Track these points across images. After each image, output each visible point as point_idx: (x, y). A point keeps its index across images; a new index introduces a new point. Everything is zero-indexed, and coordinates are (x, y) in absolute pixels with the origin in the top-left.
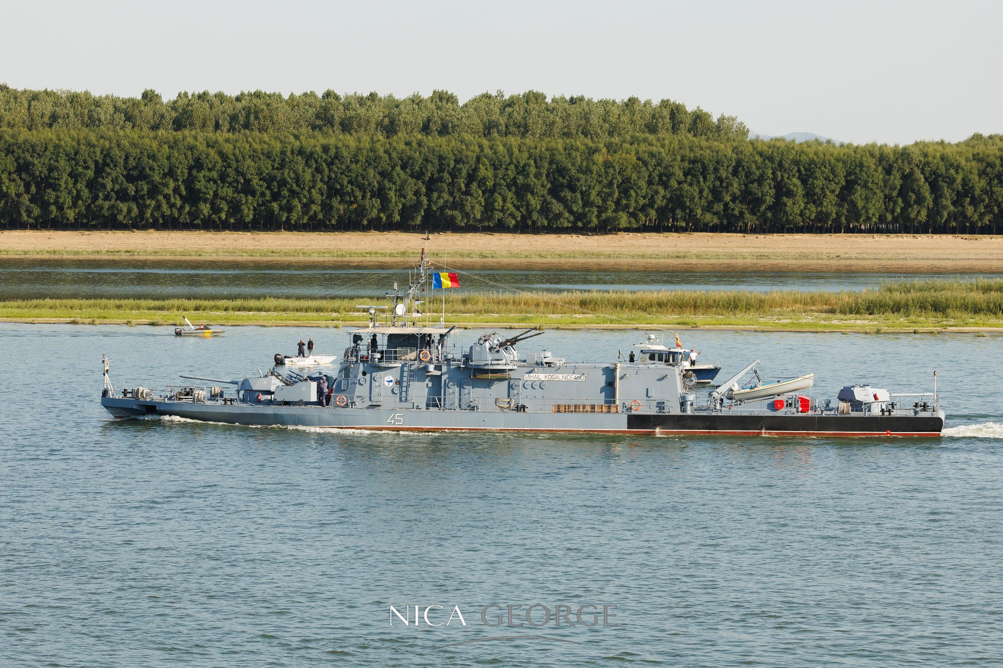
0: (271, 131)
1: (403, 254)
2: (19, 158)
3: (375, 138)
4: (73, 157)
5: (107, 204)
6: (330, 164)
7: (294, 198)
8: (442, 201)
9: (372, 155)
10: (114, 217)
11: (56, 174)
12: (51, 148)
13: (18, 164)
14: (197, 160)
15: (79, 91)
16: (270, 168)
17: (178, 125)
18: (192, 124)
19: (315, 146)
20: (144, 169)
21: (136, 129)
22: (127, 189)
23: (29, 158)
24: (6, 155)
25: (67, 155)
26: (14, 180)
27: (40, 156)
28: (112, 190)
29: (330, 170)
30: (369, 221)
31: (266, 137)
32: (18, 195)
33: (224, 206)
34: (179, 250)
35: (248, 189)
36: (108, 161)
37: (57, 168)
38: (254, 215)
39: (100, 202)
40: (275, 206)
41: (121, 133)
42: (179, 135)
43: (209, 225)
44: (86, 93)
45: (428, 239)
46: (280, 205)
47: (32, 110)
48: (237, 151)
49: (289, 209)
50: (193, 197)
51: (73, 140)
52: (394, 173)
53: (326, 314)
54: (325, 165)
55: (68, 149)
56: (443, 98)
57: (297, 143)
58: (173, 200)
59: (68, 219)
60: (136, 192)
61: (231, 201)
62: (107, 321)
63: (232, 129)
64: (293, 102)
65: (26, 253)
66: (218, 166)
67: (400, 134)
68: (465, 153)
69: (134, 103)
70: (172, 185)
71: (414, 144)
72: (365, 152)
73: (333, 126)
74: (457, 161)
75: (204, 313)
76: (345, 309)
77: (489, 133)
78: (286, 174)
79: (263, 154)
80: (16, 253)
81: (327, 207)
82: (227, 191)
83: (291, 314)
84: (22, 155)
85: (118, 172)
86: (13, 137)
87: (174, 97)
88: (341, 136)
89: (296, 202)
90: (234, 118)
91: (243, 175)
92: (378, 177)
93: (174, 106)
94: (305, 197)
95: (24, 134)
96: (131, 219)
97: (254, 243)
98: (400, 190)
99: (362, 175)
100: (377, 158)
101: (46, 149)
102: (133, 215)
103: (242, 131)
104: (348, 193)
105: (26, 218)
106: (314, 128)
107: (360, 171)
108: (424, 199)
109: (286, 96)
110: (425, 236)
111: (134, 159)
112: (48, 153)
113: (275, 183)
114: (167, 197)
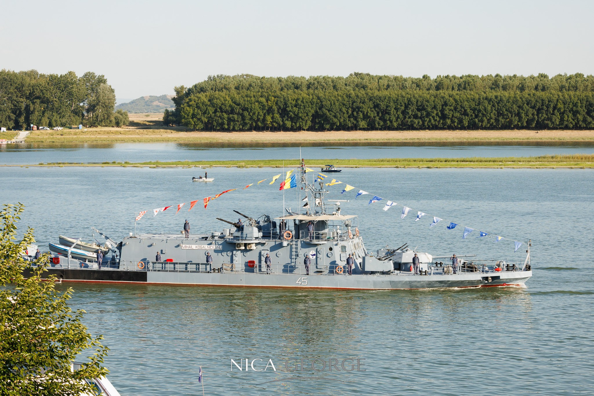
0: (474, 90)
1: (528, 139)
2: (374, 102)
3: (516, 93)
4: (396, 101)
5: (409, 120)
6: (498, 103)
8: (543, 117)
9: (515, 99)
10: (412, 125)
11: (389, 109)
12: (387, 98)
13: (374, 104)
14: (445, 102)
15: (398, 76)
16: (474, 105)
17: (438, 88)
18: (443, 88)
19: (492, 96)
20: (424, 106)
21: (421, 90)
22: (417, 114)
23: (378, 102)
24: (369, 101)
25: (394, 101)
26: (373, 111)
27: (383, 101)
28: (412, 114)
29: (498, 106)
30: (514, 126)
31: (472, 93)
32: (374, 117)
33: (456, 120)
34: (438, 138)
35: (465, 114)
36: (410, 103)
37: (390, 106)
38: (468, 124)
39: (407, 119)
40: (476, 120)
41: (415, 92)
42: (438, 92)
43: (451, 128)
44: (401, 76)
45: (538, 133)
46: (478, 120)
47: (380, 83)
48: (461, 99)
49: (482, 121)
50: (444, 117)
51: (396, 95)
52: (524, 107)
53: (497, 163)
54: (496, 104)
55: (394, 98)
56: (543, 76)
57: (485, 95)
58: (436, 118)
59: (394, 126)
60: (421, 115)
61: (459, 118)
62: (410, 166)
63: (459, 90)
64: (483, 79)
65: (378, 140)
66: (454, 105)
67: (526, 91)
68: (552, 98)
69: (420, 80)
70: (435, 112)
71: (532, 95)
72: (512, 98)
73: (499, 88)
74: (549, 101)
76: (505, 161)
77: (562, 90)
78: (480, 108)
79: (471, 99)
80: (374, 140)
81: (497, 120)
82: (457, 114)
83: (483, 163)
84: (376, 101)
85: (414, 107)
86: (372, 94)
87: (435, 78)
88: (502, 92)
89: (485, 118)
90: (459, 85)
91: (464, 108)
92: (517, 108)
93: (436, 81)
94: (488, 116)
95: (377, 93)
96: (419, 126)
97: (468, 135)
98: (526, 113)
100: (517, 101)
101: (385, 98)
102: (420, 124)
103: (463, 90)
104: (505, 115)
105: (377, 126)
106: (492, 89)
107: (510, 106)
108: (536, 117)
109: (480, 76)
110: (536, 131)
111: (420, 102)
112: (386, 100)
113: (476, 111)
114: (433, 117)
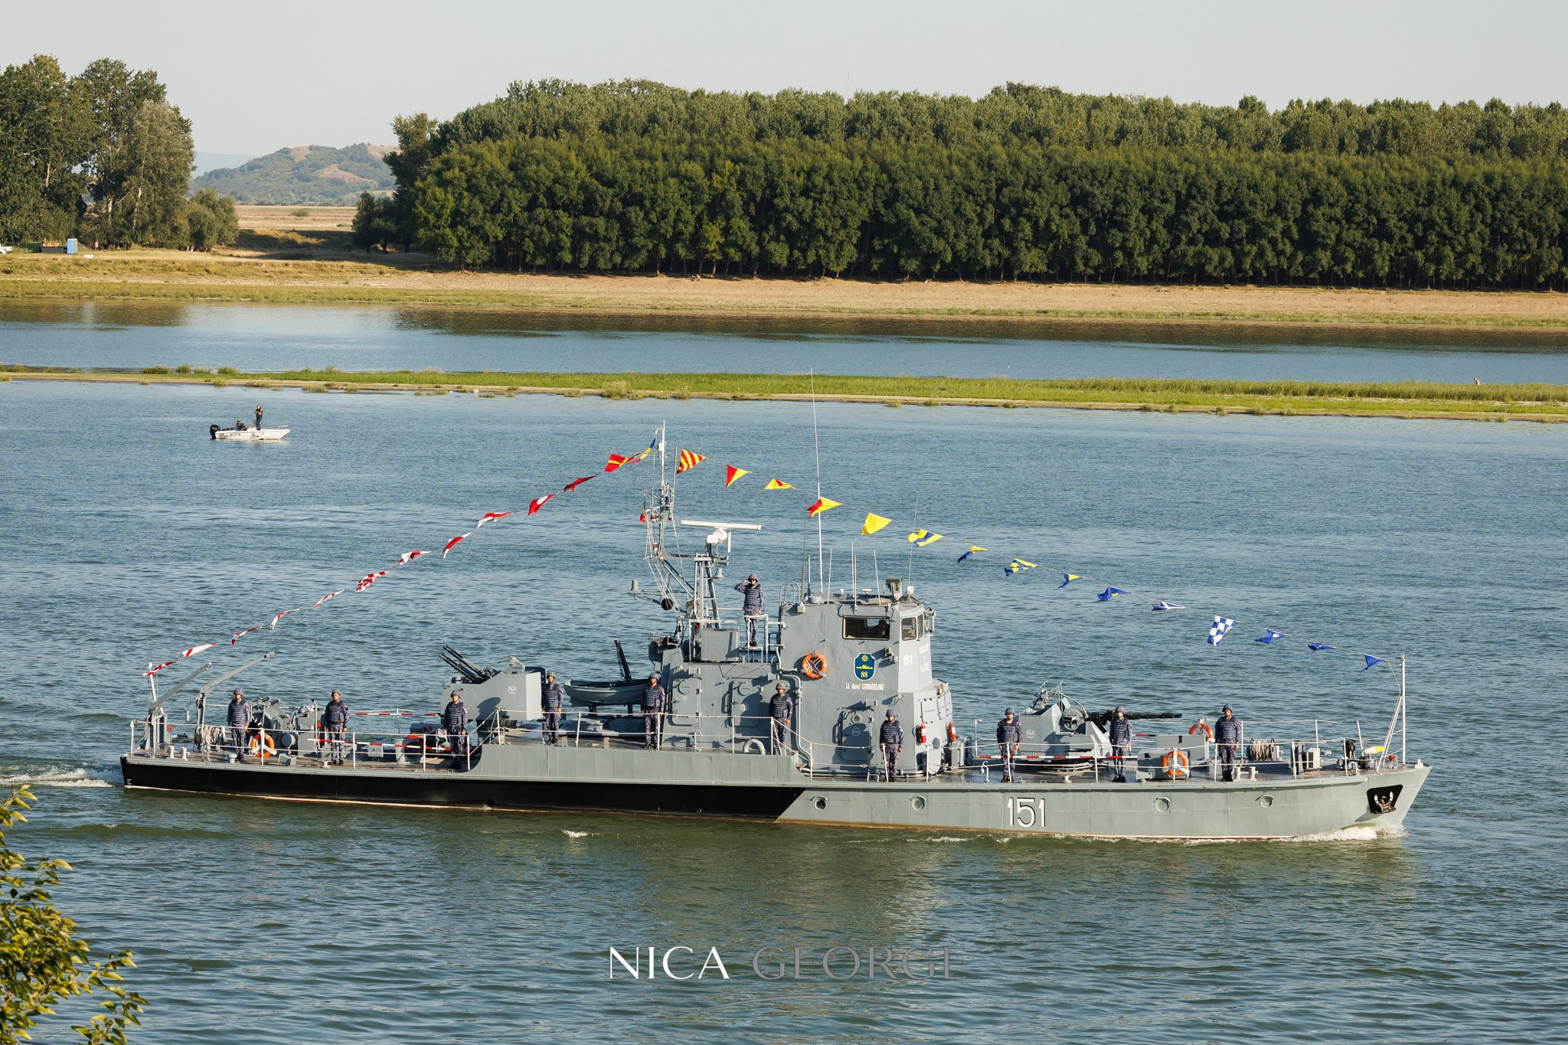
0: (1414, 153)
2: (1074, 186)
3: (1557, 165)
4: (1146, 186)
5: (1191, 250)
6: (1494, 200)
7: (1444, 245)
9: (1551, 187)
10: (1201, 267)
11: (1123, 209)
12: (1117, 174)
13: (1073, 194)
14: (1315, 192)
15: (1155, 98)
16: (1413, 203)
17: (1290, 144)
18: (1308, 144)
19: (1474, 175)
20: (1242, 203)
21: (1232, 150)
22: (1219, 230)
23: (1087, 187)
24: (1057, 183)
25: (1139, 184)
26: (1067, 217)
27: (1102, 184)
28: (1199, 231)
29: (1494, 208)
30: (1546, 277)
31: (1407, 162)
32: (1073, 237)
33: (1351, 255)
34: (1288, 313)
35: (1382, 233)
36: (1194, 191)
37: (1125, 201)
38: (1391, 268)
39: (1183, 247)
40: (1419, 255)
41: (1213, 155)
42: (1291, 157)
43: (1331, 280)
44: (1166, 100)
46: (1426, 255)
47: (1092, 122)
48: (1369, 180)
49: (1438, 259)
50: (1308, 241)
51: (1147, 163)
53: (1486, 403)
54: (1487, 201)
55: (1140, 175)
57: (1451, 170)
58: (1280, 246)
59: (1139, 270)
60: (1231, 234)
61: (1360, 248)
62: (1190, 407)
63: (1362, 150)
64: (1445, 115)
65: (1081, 314)
66: (1343, 201)
69: (1231, 115)
70: (1280, 225)
72: (1542, 184)
73: (1499, 148)
75: (1321, 400)
76: (1512, 397)
78: (1434, 213)
79: (1404, 185)
80: (1068, 313)
81: (1489, 258)
82: (1355, 235)
83: (1439, 402)
84: (1079, 183)
85: (1208, 207)
86: (1066, 157)
87: (1282, 107)
88: (1510, 162)
89: (1447, 250)
90: (1364, 136)
91: (1377, 213)
93: (1283, 118)
94: (1460, 243)
95: (1082, 155)
96: (1224, 270)
97: (1390, 305)
99: (1538, 215)
100: (1559, 192)
101: (1110, 174)
102: (1227, 265)
103: (1376, 153)
104: (1519, 239)
105: (1082, 268)
106: (1474, 149)
107: (1536, 209)
109: (1435, 107)
111: (1230, 189)
112: (1113, 181)
113: (1420, 225)
114: (1273, 242)
